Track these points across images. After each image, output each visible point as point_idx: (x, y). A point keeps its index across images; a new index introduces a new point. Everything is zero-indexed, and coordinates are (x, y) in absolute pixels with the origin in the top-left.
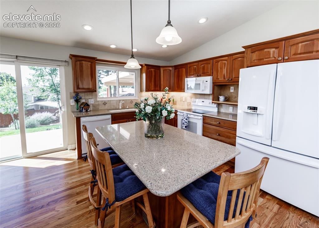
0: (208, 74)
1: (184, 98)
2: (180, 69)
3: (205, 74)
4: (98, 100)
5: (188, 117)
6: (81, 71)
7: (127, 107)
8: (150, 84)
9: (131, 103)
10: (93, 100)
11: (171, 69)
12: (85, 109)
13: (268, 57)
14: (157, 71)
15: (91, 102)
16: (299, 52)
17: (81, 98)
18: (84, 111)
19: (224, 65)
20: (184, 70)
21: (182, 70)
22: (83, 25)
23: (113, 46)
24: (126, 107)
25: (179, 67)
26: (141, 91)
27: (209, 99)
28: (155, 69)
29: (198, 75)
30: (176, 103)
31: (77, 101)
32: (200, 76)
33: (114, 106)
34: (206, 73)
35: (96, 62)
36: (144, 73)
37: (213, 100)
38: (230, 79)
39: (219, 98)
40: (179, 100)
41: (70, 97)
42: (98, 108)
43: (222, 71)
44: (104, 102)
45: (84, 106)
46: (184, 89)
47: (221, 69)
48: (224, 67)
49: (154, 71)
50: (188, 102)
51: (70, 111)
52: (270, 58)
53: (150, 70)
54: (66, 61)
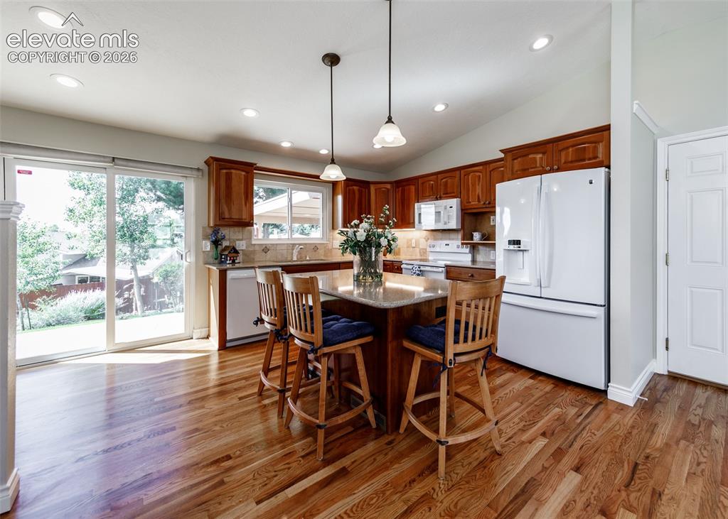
0: (453, 195)
1: (414, 241)
2: (406, 188)
3: (448, 195)
4: (253, 242)
5: (420, 271)
6: (229, 187)
7: (308, 258)
8: (351, 215)
9: (315, 251)
10: (243, 243)
11: (389, 186)
12: (230, 258)
13: (534, 166)
14: (364, 190)
15: (241, 245)
16: (570, 159)
17: (224, 238)
18: (228, 262)
19: (477, 180)
20: (413, 188)
21: (409, 189)
22: (242, 109)
23: (286, 145)
24: (306, 257)
25: (404, 184)
26: (333, 228)
27: (457, 239)
28: (360, 187)
29: (436, 198)
30: (399, 252)
31: (216, 243)
32: (441, 198)
33: (282, 255)
34: (450, 193)
35: (255, 171)
36: (339, 194)
37: (463, 239)
38: (487, 202)
39: (472, 235)
40: (405, 246)
41: (203, 236)
42: (254, 259)
43: (474, 190)
44: (264, 246)
45: (230, 253)
46: (414, 223)
47: (473, 185)
48: (477, 183)
49: (359, 190)
50: (421, 247)
51: (201, 262)
52: (536, 167)
53: (351, 188)
54: (198, 169)
